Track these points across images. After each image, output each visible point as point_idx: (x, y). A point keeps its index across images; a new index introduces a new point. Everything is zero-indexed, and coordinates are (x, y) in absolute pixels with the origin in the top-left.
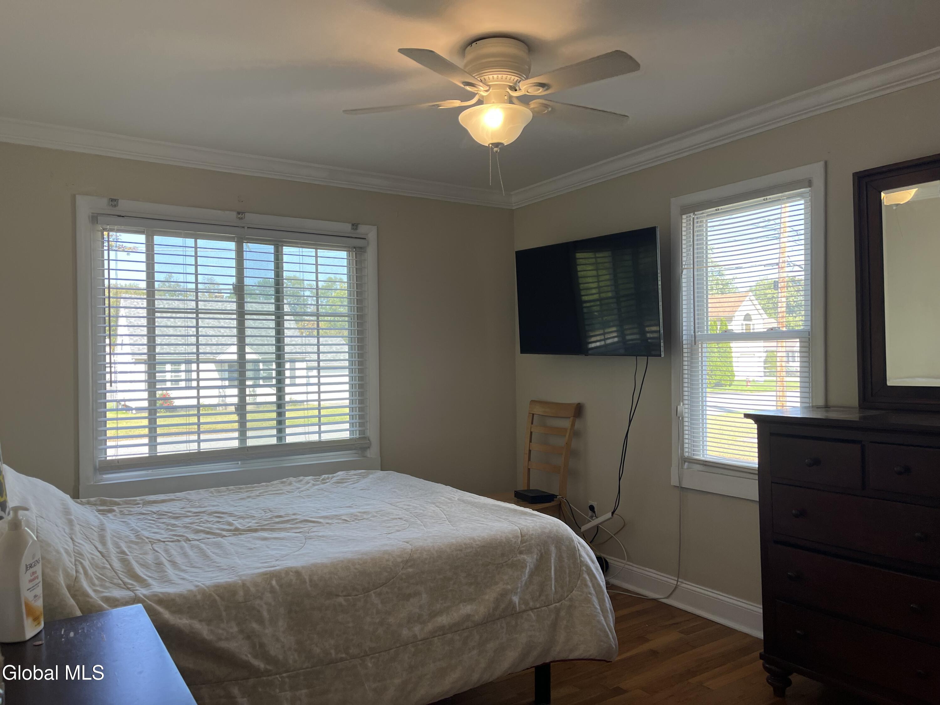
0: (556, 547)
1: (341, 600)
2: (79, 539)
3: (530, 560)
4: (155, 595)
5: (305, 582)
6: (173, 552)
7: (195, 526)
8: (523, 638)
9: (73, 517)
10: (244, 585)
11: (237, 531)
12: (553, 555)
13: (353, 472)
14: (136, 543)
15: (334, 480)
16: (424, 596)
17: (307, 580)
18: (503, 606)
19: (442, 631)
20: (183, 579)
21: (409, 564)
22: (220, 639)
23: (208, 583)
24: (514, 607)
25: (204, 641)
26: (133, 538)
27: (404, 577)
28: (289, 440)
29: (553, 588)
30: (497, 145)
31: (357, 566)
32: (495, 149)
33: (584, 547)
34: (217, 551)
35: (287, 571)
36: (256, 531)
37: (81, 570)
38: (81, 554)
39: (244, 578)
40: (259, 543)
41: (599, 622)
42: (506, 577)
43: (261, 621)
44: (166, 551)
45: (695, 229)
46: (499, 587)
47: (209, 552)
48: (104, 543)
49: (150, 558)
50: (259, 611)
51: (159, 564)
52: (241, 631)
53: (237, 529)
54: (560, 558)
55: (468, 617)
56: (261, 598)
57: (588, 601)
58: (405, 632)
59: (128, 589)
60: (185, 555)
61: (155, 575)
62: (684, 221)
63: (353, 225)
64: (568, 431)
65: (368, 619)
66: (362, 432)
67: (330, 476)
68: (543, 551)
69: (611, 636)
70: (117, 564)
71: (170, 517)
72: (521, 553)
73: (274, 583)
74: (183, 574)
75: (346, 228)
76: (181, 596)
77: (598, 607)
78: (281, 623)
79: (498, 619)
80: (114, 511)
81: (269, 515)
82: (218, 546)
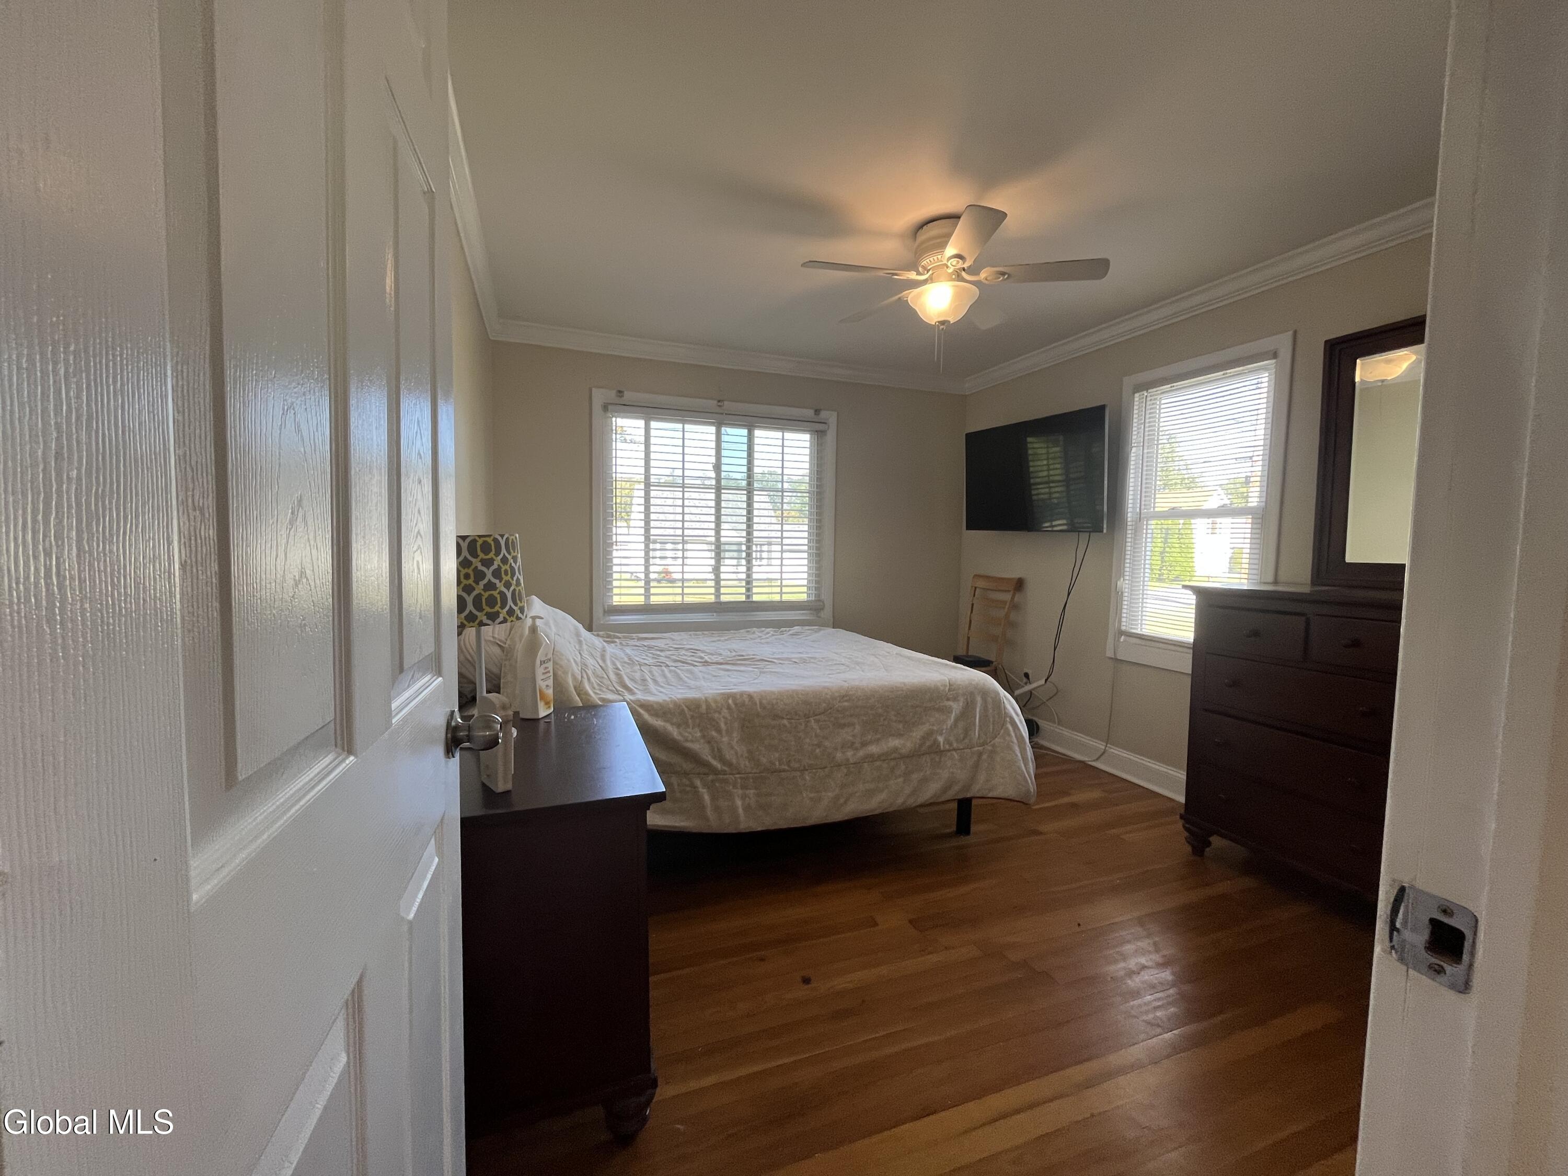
0: (982, 697)
1: (785, 722)
2: (586, 655)
3: (956, 707)
4: (639, 701)
5: (756, 704)
6: (655, 673)
7: (674, 657)
8: (945, 774)
9: (582, 639)
10: (706, 700)
11: (706, 663)
12: (979, 705)
13: (807, 628)
14: (628, 664)
15: (791, 632)
16: (857, 727)
17: (758, 703)
18: (928, 743)
19: (871, 758)
20: (661, 692)
21: (845, 699)
22: (687, 741)
23: (679, 696)
24: (939, 745)
25: (674, 741)
26: (626, 659)
27: (840, 709)
28: (756, 598)
29: (977, 734)
30: (943, 323)
31: (800, 696)
32: (942, 327)
33: (1010, 701)
34: (688, 675)
35: (742, 694)
36: (721, 664)
37: (585, 676)
38: (586, 665)
39: (707, 695)
40: (722, 673)
41: (1019, 768)
42: (932, 720)
43: (719, 731)
44: (650, 672)
45: (1147, 407)
46: (925, 728)
47: (682, 675)
48: (604, 661)
49: (637, 676)
50: (717, 723)
51: (644, 680)
52: (704, 737)
53: (706, 662)
54: (985, 708)
55: (896, 750)
56: (720, 713)
57: (1009, 748)
58: (839, 755)
59: (619, 694)
60: (664, 676)
61: (641, 688)
62: (1136, 399)
63: (816, 411)
64: (1008, 604)
65: (808, 740)
66: (818, 596)
67: (788, 629)
68: (969, 700)
69: (1030, 781)
70: (613, 677)
71: (657, 650)
72: (948, 700)
73: (730, 701)
74: (662, 690)
75: (809, 413)
76: (657, 703)
77: (1019, 755)
78: (735, 735)
79: (923, 754)
80: (616, 642)
81: (734, 654)
82: (691, 672)
